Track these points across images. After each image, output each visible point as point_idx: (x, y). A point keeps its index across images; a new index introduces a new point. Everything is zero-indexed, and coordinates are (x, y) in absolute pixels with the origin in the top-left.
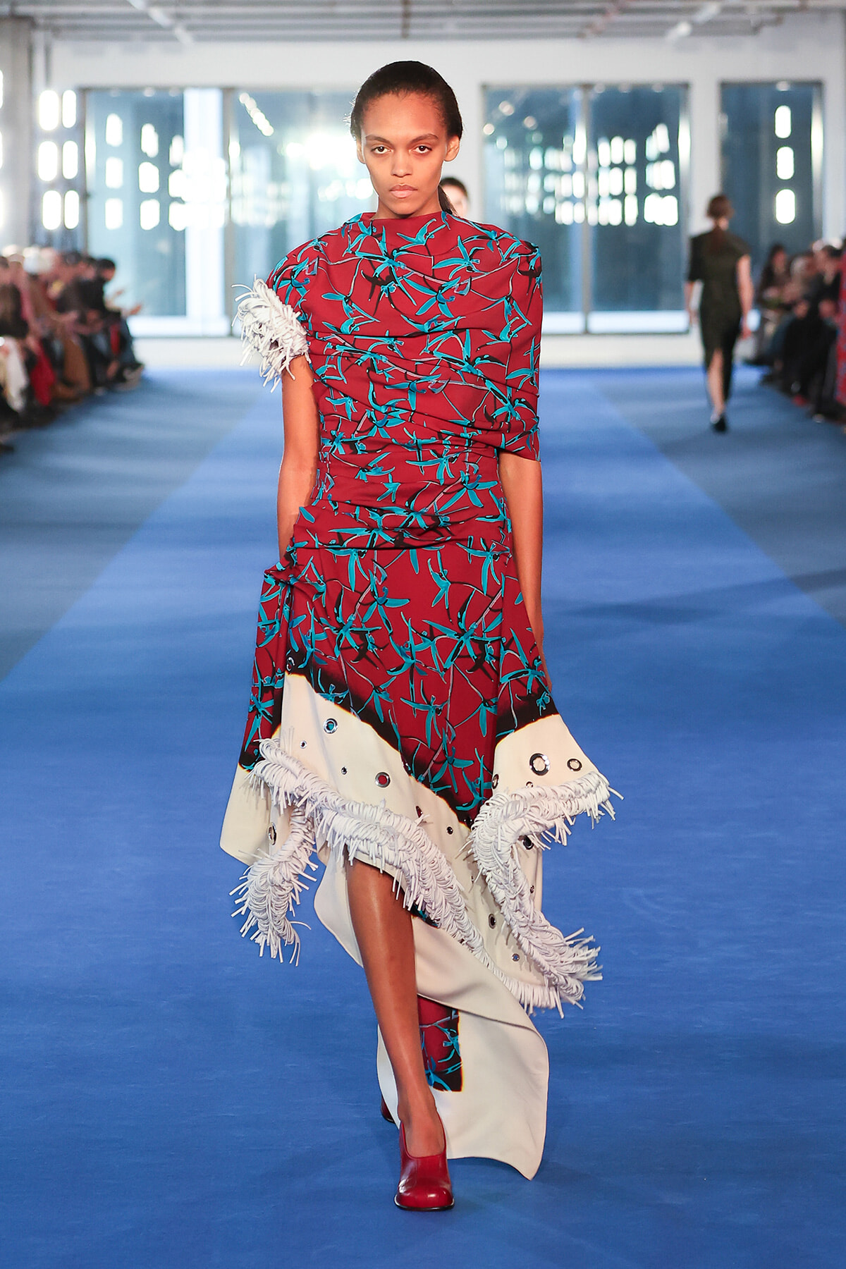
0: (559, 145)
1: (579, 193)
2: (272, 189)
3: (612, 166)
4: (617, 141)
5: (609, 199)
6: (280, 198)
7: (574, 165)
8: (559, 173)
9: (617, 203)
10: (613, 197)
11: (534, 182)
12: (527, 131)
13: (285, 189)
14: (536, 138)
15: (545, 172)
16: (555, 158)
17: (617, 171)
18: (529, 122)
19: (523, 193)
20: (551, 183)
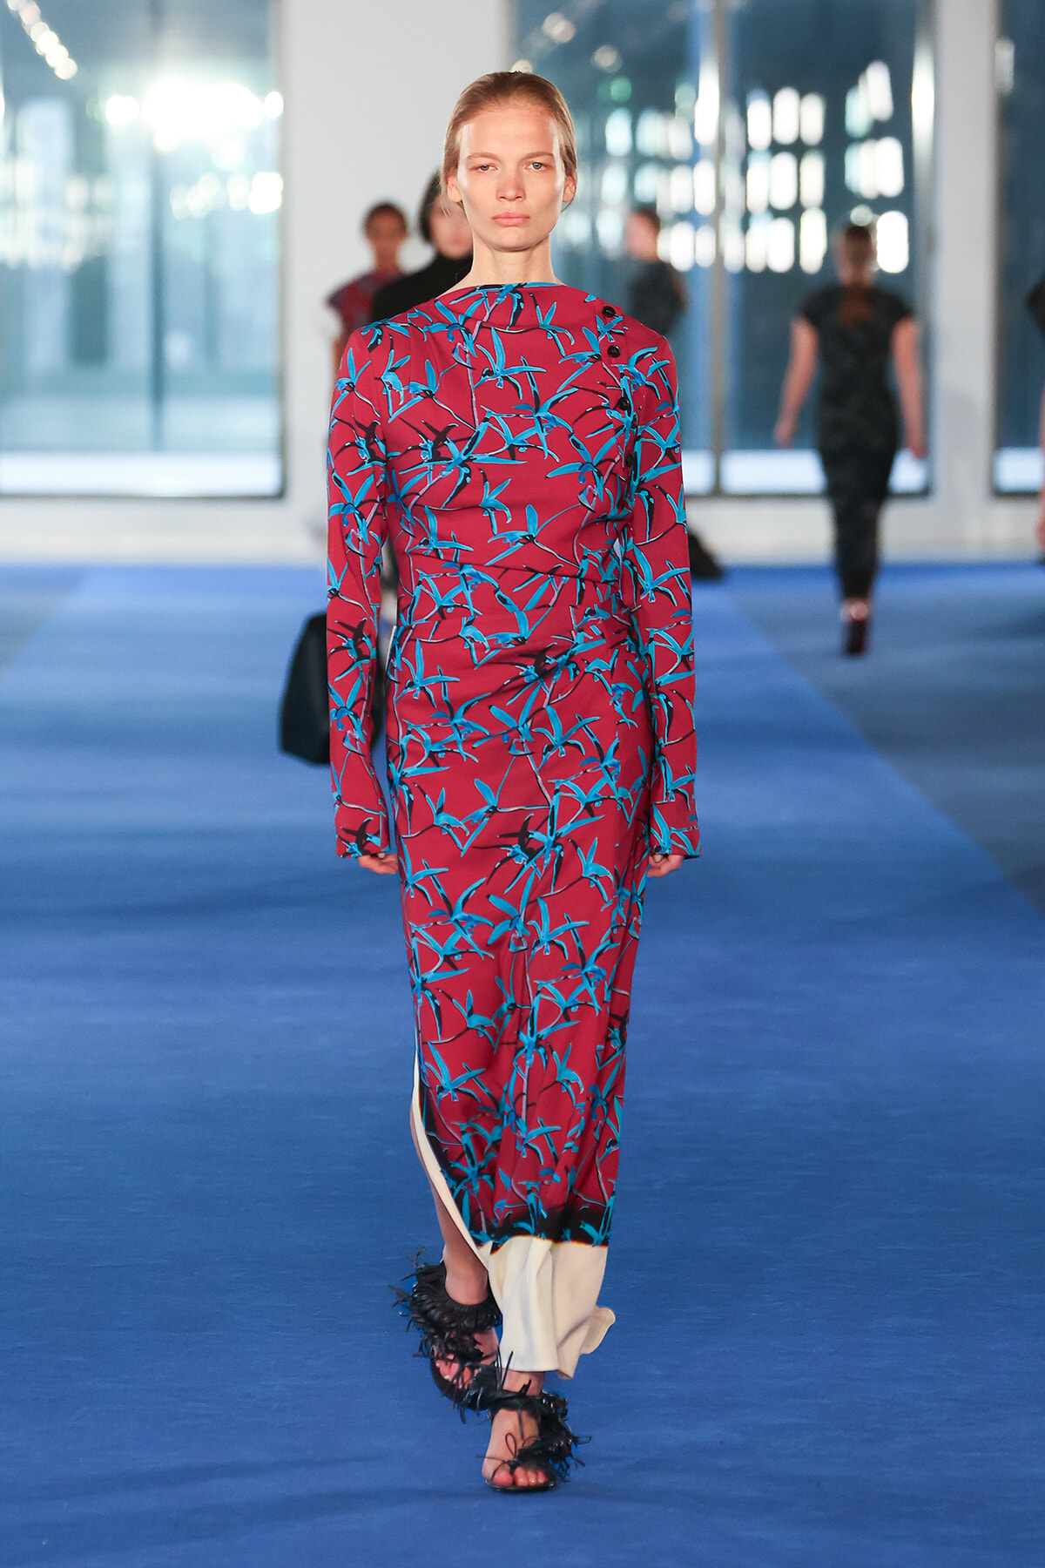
0: (666, 105)
1: (705, 204)
2: (76, 192)
3: (775, 148)
4: (787, 98)
5: (768, 217)
6: (91, 209)
7: (696, 145)
8: (666, 163)
9: (784, 227)
10: (776, 213)
11: (613, 183)
12: (602, 76)
13: (103, 192)
14: (619, 88)
15: (637, 160)
16: (657, 133)
17: (786, 161)
18: (606, 58)
19: (594, 206)
20: (649, 184)
